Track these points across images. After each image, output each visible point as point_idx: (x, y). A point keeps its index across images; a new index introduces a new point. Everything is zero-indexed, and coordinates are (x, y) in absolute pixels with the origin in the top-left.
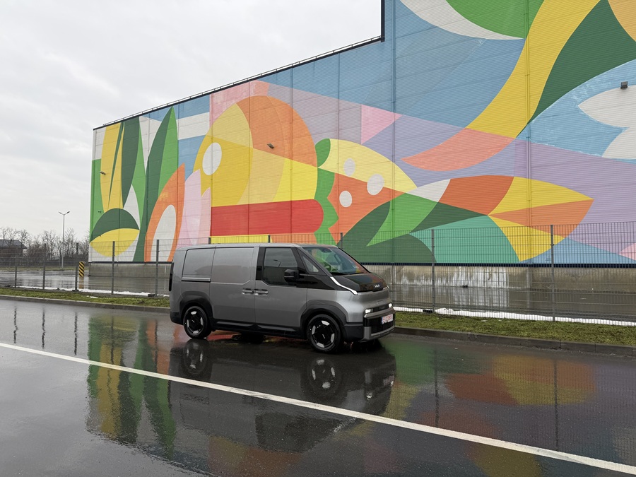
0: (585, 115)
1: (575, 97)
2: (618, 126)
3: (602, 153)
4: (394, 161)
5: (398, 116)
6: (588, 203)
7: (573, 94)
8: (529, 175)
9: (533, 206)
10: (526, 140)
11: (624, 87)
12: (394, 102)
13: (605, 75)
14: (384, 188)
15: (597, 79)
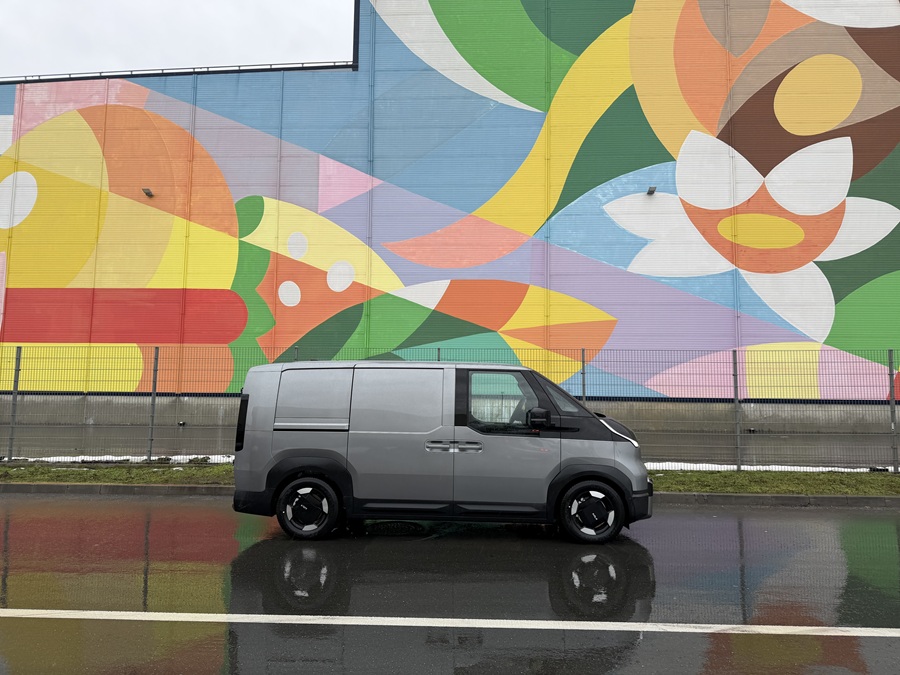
0: (610, 219)
1: (600, 196)
2: (645, 237)
3: (626, 266)
4: (370, 245)
5: (377, 182)
6: (612, 324)
7: (598, 192)
8: (547, 285)
9: (552, 323)
10: (544, 240)
11: (651, 192)
12: (371, 162)
13: (631, 175)
14: (354, 283)
15: (623, 178)
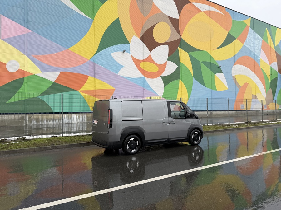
0: (113, 58)
1: (109, 50)
2: (122, 65)
3: (118, 73)
4: (27, 55)
5: (29, 31)
8: (94, 77)
9: (96, 89)
10: (93, 62)
11: (124, 52)
12: (27, 22)
14: (19, 69)
15: (116, 46)
